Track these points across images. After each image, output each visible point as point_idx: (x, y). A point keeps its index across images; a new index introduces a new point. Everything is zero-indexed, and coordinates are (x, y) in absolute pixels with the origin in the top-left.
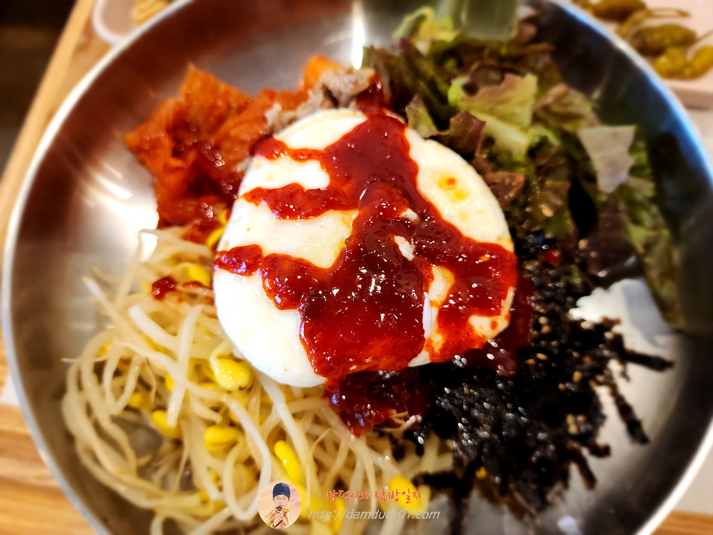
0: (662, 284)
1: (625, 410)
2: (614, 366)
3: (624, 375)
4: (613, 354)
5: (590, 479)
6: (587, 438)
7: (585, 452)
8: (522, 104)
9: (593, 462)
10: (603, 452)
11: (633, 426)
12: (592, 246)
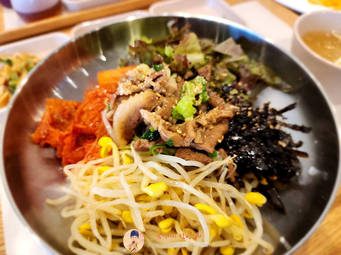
0: (274, 80)
1: (295, 127)
2: (279, 118)
3: (285, 118)
4: (275, 116)
5: (305, 155)
6: (291, 144)
7: (294, 149)
8: (194, 43)
9: (300, 149)
10: (300, 144)
11: (302, 129)
12: (244, 83)
